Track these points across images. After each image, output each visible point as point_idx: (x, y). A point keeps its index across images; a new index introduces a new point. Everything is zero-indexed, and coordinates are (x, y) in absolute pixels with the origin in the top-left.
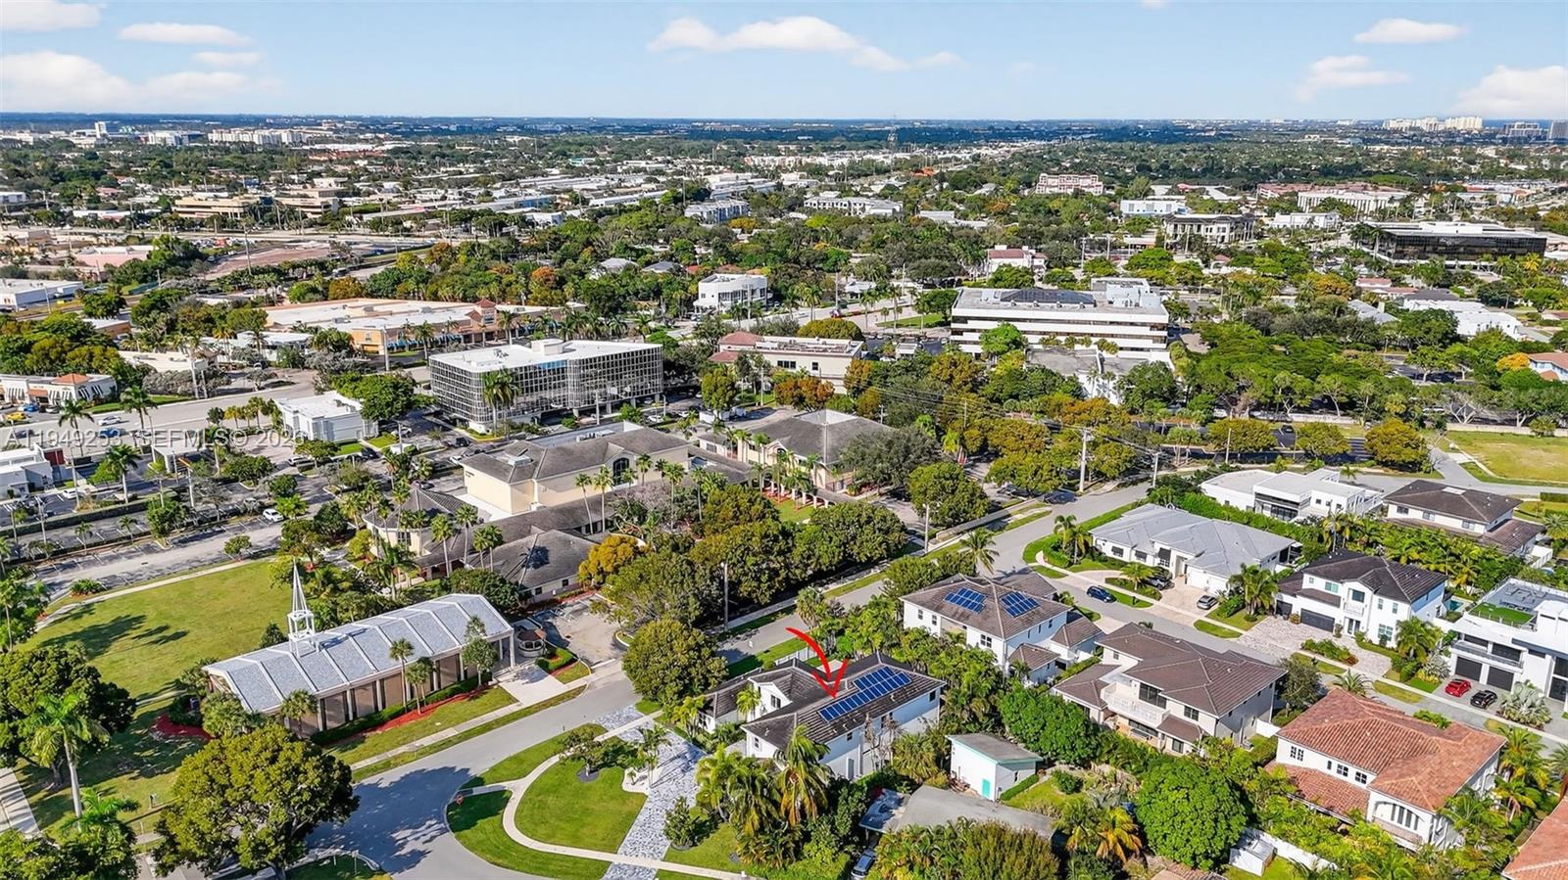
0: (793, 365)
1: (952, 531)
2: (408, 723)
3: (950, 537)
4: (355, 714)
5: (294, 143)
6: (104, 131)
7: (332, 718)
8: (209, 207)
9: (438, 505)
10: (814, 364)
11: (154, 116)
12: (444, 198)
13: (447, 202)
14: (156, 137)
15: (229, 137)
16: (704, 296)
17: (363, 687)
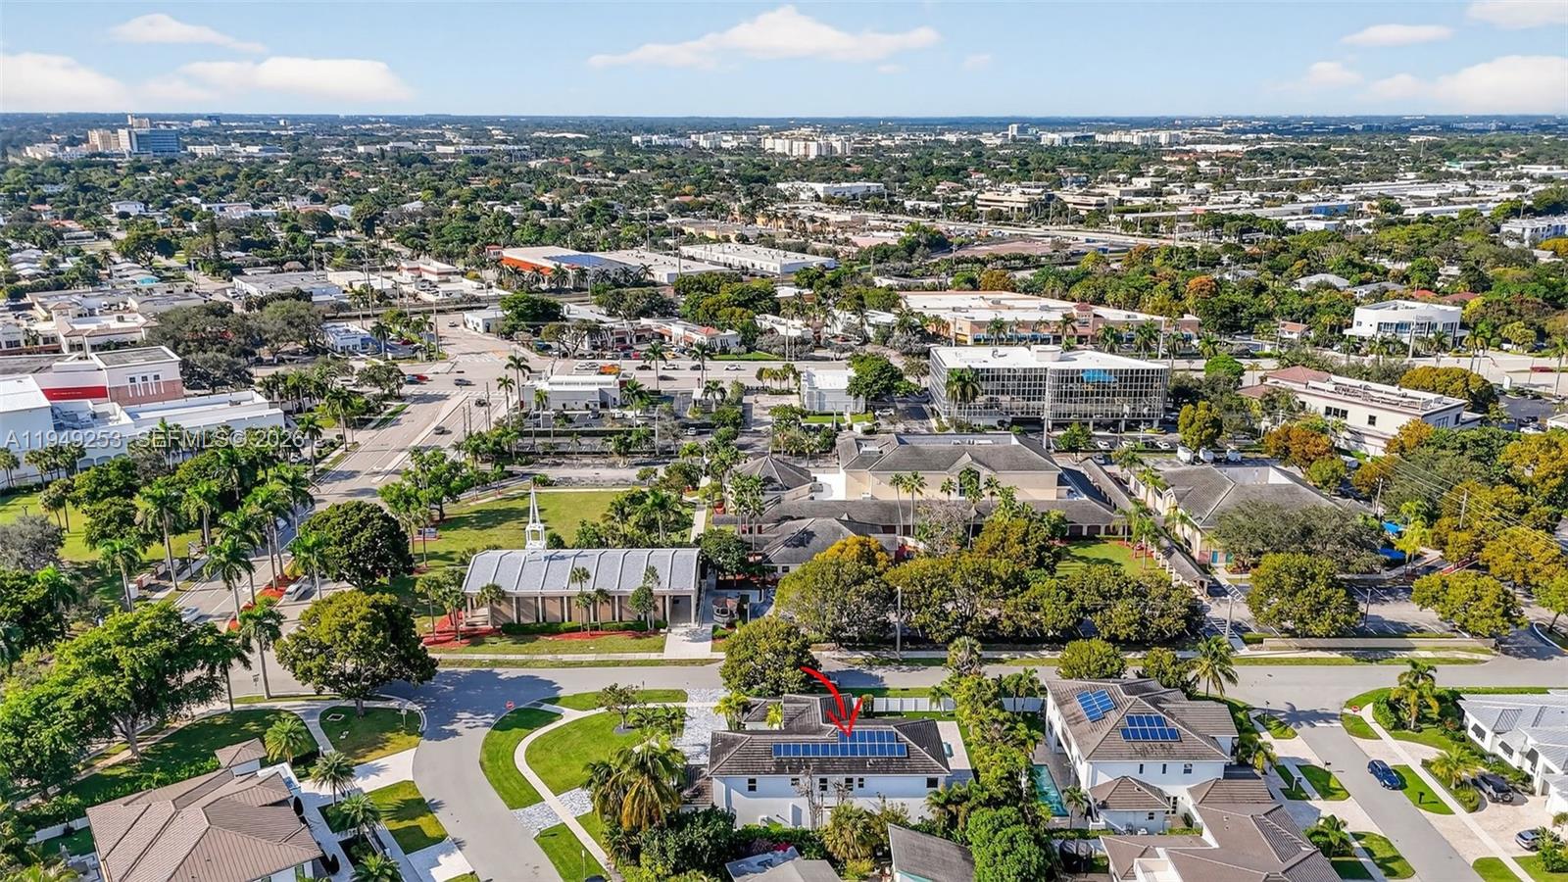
0: (1345, 413)
1: (1294, 642)
2: (575, 640)
3: (1289, 648)
4: (544, 618)
5: (1170, 144)
6: (1015, 133)
7: (527, 617)
8: (1002, 201)
9: (776, 475)
10: (1370, 417)
11: (1075, 119)
12: (1237, 201)
13: (1239, 205)
14: (1047, 138)
15: (1113, 138)
16: (1360, 324)
17: (553, 598)
